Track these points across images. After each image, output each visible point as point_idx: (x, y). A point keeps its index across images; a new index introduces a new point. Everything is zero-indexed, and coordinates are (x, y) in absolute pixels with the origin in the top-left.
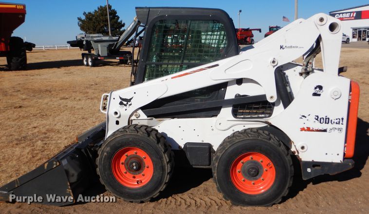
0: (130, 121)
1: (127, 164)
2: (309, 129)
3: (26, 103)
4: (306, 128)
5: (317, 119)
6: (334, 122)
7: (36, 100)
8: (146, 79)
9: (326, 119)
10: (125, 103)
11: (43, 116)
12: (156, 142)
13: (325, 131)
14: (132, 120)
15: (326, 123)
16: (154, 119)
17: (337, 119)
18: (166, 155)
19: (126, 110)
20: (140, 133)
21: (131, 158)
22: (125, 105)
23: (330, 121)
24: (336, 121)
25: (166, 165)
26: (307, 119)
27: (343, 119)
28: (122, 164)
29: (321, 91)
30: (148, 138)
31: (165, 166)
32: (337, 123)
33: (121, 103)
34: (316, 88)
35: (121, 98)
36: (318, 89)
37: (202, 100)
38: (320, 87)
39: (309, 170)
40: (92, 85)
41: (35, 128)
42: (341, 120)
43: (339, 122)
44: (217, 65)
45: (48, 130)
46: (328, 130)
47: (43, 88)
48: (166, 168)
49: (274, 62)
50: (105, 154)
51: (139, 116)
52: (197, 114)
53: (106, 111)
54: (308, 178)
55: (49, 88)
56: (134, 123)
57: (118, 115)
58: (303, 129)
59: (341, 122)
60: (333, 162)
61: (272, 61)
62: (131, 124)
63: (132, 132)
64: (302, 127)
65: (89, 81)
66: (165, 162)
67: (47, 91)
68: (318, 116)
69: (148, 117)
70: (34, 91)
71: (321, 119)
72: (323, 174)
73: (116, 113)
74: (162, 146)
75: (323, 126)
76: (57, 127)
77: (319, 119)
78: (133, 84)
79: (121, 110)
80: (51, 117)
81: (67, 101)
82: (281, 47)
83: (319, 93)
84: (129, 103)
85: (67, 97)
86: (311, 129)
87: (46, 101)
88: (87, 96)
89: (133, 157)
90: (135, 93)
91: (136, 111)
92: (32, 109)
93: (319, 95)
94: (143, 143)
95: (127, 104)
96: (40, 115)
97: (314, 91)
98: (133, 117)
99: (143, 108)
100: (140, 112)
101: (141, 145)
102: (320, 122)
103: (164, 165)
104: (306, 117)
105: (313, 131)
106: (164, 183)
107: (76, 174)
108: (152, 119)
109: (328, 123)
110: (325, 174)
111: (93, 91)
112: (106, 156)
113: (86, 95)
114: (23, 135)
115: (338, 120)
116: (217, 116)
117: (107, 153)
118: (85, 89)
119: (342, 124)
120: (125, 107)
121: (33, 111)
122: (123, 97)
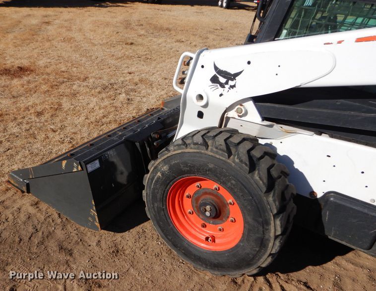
0: (224, 120)
1: (197, 199)
3: (140, 40)
7: (151, 38)
8: (285, 32)
10: (222, 80)
11: (148, 59)
12: (264, 189)
14: (228, 119)
16: (275, 126)
18: (278, 222)
19: (221, 95)
20: (233, 161)
21: (206, 193)
22: (222, 86)
25: (272, 241)
28: (188, 197)
30: (249, 176)
31: (268, 240)
33: (214, 80)
35: (216, 68)
40: (216, 30)
41: (130, 73)
45: (141, 81)
47: (166, 26)
48: (271, 245)
50: (159, 174)
51: (246, 114)
53: (182, 89)
55: (171, 26)
56: (231, 125)
57: (203, 102)
62: (225, 126)
63: (217, 153)
65: (215, 24)
66: (272, 235)
67: (167, 29)
69: (264, 119)
70: (156, 28)
73: (200, 97)
74: (274, 201)
76: (152, 79)
78: (251, 39)
79: (212, 93)
80: (155, 62)
81: (182, 44)
84: (231, 83)
85: (183, 40)
87: (160, 41)
88: (205, 43)
89: (210, 194)
90: (249, 63)
91: (241, 102)
92: (142, 48)
94: (233, 182)
95: (227, 83)
96: (144, 57)
98: (232, 114)
99: (257, 100)
100: (250, 106)
101: (229, 184)
103: (267, 237)
106: (255, 266)
107: (126, 174)
108: (271, 126)
111: (215, 37)
112: (159, 178)
113: (205, 41)
114: (112, 81)
117: (163, 174)
118: (207, 33)
120: (220, 90)
121: (141, 50)
122: (222, 67)
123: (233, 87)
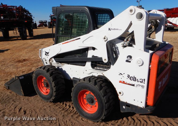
2: (124, 82)
4: (122, 82)
5: (129, 77)
6: (139, 81)
9: (134, 78)
10: (47, 54)
12: (50, 76)
13: (133, 85)
14: (51, 63)
15: (134, 80)
16: (59, 63)
17: (140, 79)
21: (45, 81)
23: (136, 80)
24: (140, 80)
26: (123, 76)
27: (144, 80)
29: (131, 59)
32: (140, 82)
34: (128, 57)
35: (45, 52)
36: (129, 58)
37: (79, 56)
38: (131, 57)
39: (124, 107)
42: (143, 80)
43: (142, 81)
44: (80, 38)
46: (135, 85)
48: (54, 89)
49: (105, 38)
51: (53, 61)
52: (77, 64)
53: (41, 57)
54: (124, 112)
58: (120, 82)
59: (143, 82)
60: (139, 106)
61: (104, 37)
64: (120, 80)
68: (129, 75)
69: (57, 62)
71: (131, 77)
72: (132, 112)
75: (132, 82)
77: (130, 77)
79: (46, 57)
82: (109, 29)
83: (130, 60)
86: (125, 82)
91: (51, 58)
93: (130, 62)
97: (126, 59)
99: (55, 57)
100: (53, 59)
102: (131, 79)
104: (122, 75)
105: (126, 84)
109: (135, 81)
110: (133, 112)
115: (142, 80)
116: (85, 66)
119: (144, 83)
122: (46, 51)
123: (49, 55)
